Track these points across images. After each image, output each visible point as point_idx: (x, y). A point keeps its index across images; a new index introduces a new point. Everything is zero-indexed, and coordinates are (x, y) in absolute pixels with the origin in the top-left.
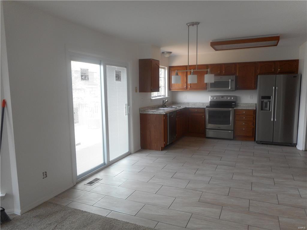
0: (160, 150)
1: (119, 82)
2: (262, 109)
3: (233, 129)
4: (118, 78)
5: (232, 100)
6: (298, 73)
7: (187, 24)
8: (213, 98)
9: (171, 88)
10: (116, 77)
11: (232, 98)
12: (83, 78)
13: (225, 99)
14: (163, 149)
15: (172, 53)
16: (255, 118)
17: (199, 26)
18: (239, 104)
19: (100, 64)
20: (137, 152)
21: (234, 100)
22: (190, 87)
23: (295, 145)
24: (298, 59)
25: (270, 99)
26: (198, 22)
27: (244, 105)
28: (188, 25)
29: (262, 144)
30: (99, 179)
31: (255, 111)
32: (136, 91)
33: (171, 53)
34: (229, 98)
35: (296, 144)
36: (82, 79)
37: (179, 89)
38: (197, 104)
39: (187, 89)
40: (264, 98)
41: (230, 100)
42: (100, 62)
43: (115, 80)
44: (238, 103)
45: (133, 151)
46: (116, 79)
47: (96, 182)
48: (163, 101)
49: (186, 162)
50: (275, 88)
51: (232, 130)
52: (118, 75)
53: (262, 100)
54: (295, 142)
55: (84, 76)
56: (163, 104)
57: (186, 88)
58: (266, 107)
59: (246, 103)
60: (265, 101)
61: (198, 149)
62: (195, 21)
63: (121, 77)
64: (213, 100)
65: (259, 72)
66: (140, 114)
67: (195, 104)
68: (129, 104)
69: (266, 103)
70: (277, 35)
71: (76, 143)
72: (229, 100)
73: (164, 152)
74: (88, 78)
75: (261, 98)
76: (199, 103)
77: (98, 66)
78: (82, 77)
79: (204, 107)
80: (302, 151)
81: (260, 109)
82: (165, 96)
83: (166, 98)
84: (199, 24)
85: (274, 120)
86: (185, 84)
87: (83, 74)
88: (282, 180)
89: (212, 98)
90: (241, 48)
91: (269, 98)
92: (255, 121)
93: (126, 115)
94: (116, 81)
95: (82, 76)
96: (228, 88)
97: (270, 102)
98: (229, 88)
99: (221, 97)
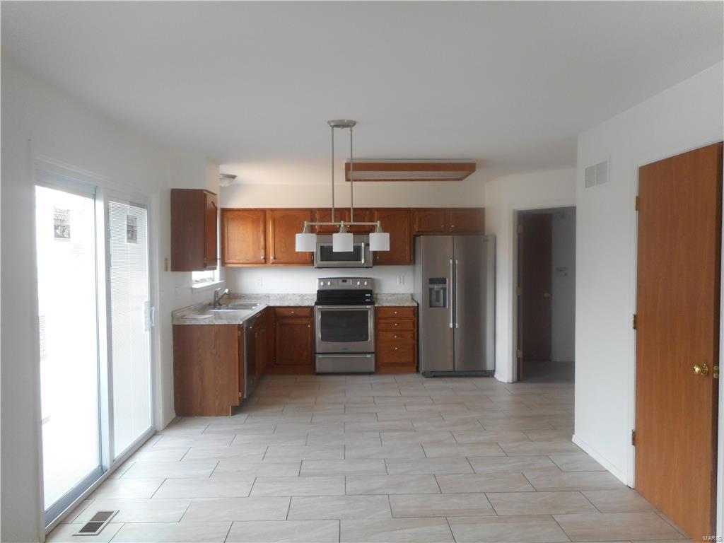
0: (228, 415)
1: (134, 244)
2: (431, 306)
3: (373, 351)
4: (132, 235)
5: (365, 288)
6: (483, 234)
7: (329, 122)
8: (325, 284)
9: (227, 261)
10: (128, 231)
11: (366, 283)
12: (59, 233)
13: (349, 285)
14: (236, 410)
15: (236, 179)
16: (416, 324)
17: (353, 128)
18: (379, 297)
19: (94, 197)
20: (171, 425)
21: (370, 288)
22: (275, 258)
23: (491, 374)
24: (482, 207)
25: (445, 283)
26: (354, 120)
27: (389, 298)
28: (332, 124)
29: (435, 377)
30: (110, 513)
31: (416, 310)
32: (167, 270)
33: (233, 177)
34: (358, 283)
35: (494, 371)
36: (57, 236)
37: (247, 262)
38: (289, 298)
39: (265, 263)
40: (434, 282)
41: (362, 288)
42: (94, 193)
43: (126, 240)
44: (377, 294)
45: (161, 423)
46: (128, 238)
47: (106, 522)
48: (216, 293)
49: (308, 435)
50: (454, 262)
51: (373, 353)
52: (132, 227)
53: (431, 286)
54: (489, 367)
55: (61, 230)
56: (215, 300)
57: (263, 261)
58: (438, 300)
59: (393, 292)
60: (436, 287)
61: (315, 403)
62: (346, 117)
63: (138, 231)
64: (325, 288)
65: (417, 230)
66: (174, 326)
67: (283, 297)
68: (152, 303)
69: (438, 293)
70: (470, 161)
71: (43, 418)
72: (358, 288)
73: (241, 418)
74: (69, 234)
75: (428, 281)
76: (294, 294)
77: (90, 201)
78: (57, 231)
79: (310, 305)
80: (508, 383)
81: (428, 305)
82: (213, 280)
83: (216, 285)
84: (354, 123)
85: (454, 326)
86: (263, 251)
87: (59, 223)
88: (510, 445)
89: (322, 284)
90: (392, 180)
91: (443, 281)
92: (416, 330)
93: (146, 330)
94: (128, 242)
95: (56, 227)
96: (359, 262)
97: (445, 290)
98: (360, 260)
99: (341, 280)
